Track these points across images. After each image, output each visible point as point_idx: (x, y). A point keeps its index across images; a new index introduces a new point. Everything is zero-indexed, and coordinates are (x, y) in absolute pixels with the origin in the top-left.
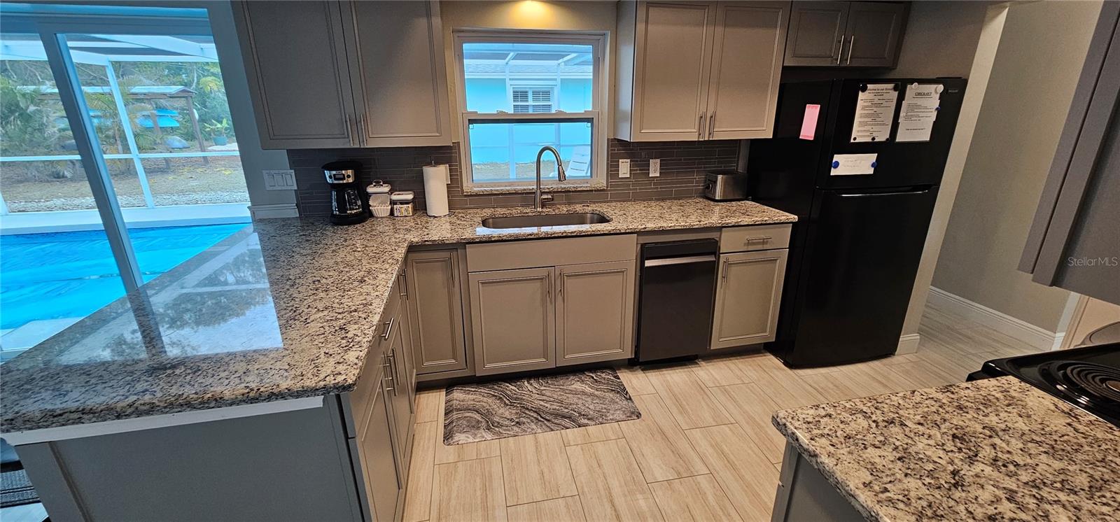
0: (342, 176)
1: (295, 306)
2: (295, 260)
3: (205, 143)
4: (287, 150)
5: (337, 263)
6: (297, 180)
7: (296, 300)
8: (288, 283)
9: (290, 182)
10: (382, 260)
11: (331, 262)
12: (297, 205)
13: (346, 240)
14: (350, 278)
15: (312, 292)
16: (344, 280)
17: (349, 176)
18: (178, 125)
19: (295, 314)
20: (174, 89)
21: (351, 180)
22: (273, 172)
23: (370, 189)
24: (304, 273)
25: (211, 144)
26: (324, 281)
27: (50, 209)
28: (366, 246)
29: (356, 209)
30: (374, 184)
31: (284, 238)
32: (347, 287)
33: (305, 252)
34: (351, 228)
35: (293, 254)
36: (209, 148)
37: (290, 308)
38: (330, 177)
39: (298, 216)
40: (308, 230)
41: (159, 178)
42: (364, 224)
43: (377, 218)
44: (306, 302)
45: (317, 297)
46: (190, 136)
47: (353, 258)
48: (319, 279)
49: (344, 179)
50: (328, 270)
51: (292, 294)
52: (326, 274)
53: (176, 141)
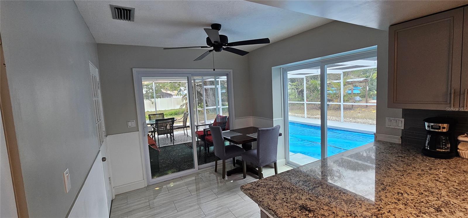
0: (438, 127)
1: (381, 206)
2: (390, 172)
3: (368, 99)
4: (403, 109)
5: (419, 185)
6: (404, 125)
7: (383, 201)
8: (381, 186)
9: (400, 125)
10: (462, 197)
11: (415, 183)
12: (401, 137)
13: (431, 169)
14: (428, 202)
15: (395, 200)
16: (422, 202)
17: (444, 128)
18: (360, 92)
19: (378, 212)
20: (362, 79)
21: (445, 130)
22: (391, 118)
23: (460, 138)
24: (393, 183)
25: (371, 99)
26: (405, 195)
27: (315, 118)
28: (448, 180)
29: (446, 149)
30: (466, 135)
31: (387, 155)
32: (423, 209)
33: (398, 168)
34: (437, 161)
35: (390, 168)
36: (370, 101)
37: (377, 206)
38: (429, 126)
39: (401, 143)
40: (404, 154)
41: (348, 112)
42: (450, 161)
43: (463, 158)
44: (388, 207)
45: (398, 207)
46: (363, 96)
47: (434, 186)
48: (403, 192)
49: (439, 129)
50: (411, 187)
51: (381, 196)
52: (409, 191)
53: (358, 98)
